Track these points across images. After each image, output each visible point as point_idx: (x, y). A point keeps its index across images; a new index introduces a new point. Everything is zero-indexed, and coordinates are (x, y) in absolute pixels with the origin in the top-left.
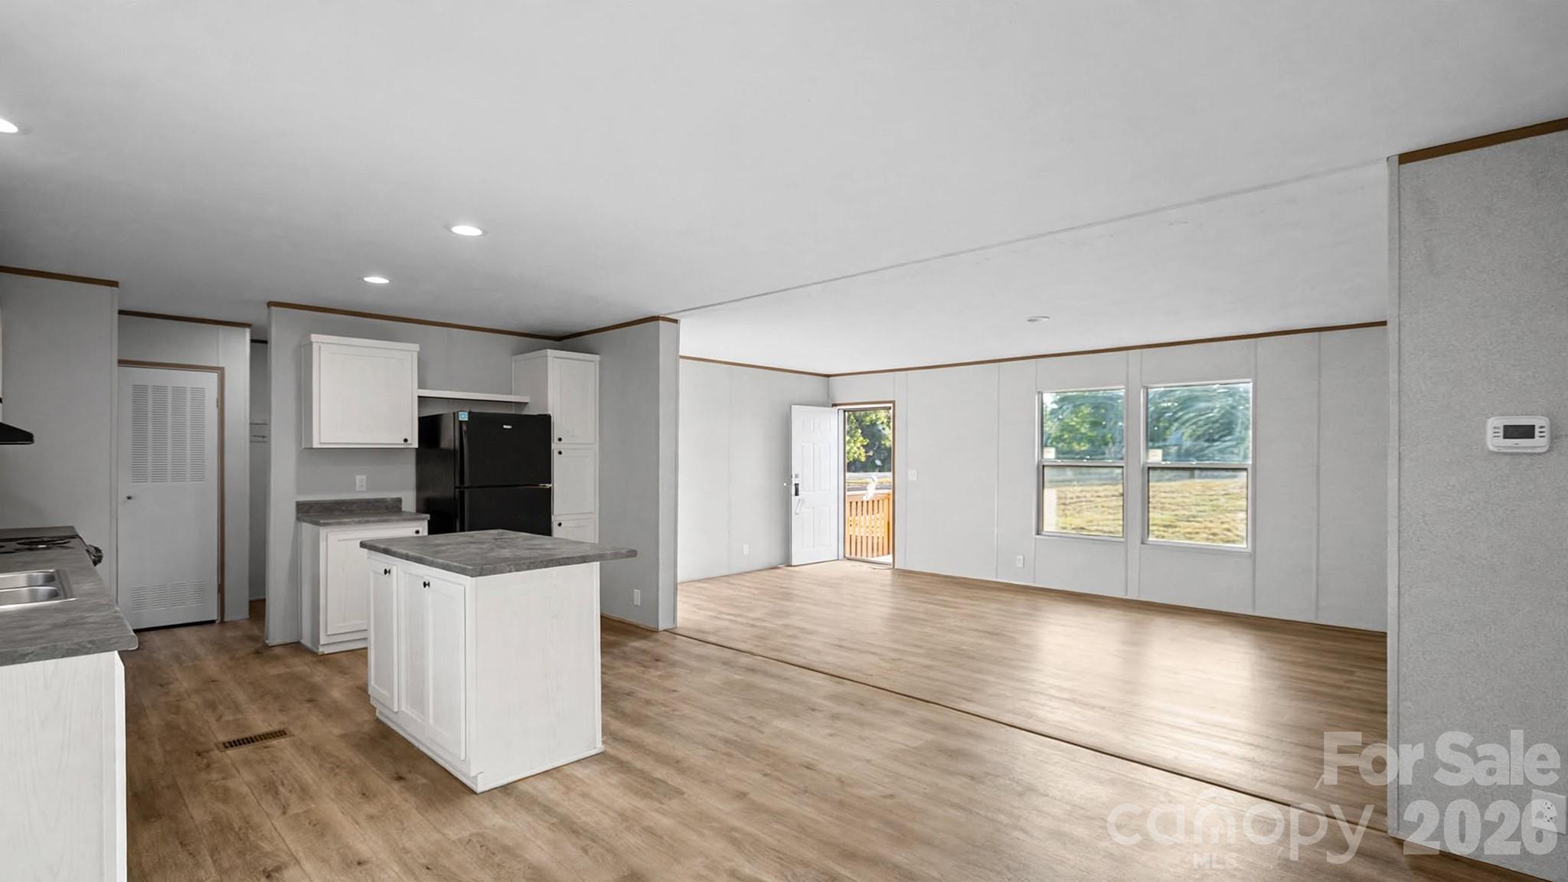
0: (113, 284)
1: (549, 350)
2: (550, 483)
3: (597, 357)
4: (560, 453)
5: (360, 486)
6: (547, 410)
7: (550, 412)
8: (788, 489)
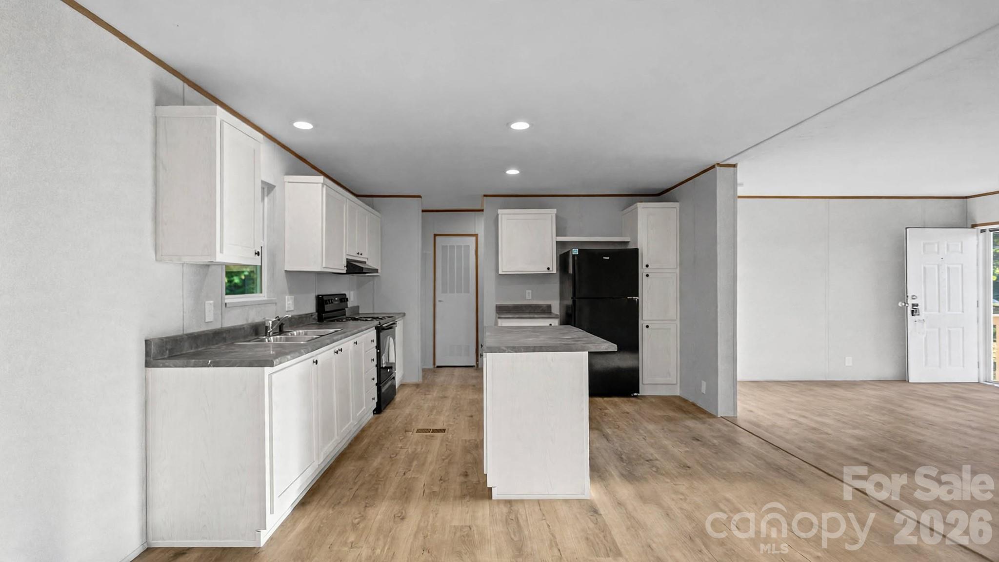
0: (419, 197)
1: (638, 203)
2: (638, 296)
3: (677, 205)
4: (647, 276)
5: (529, 297)
6: (637, 246)
7: (638, 248)
8: (904, 309)
